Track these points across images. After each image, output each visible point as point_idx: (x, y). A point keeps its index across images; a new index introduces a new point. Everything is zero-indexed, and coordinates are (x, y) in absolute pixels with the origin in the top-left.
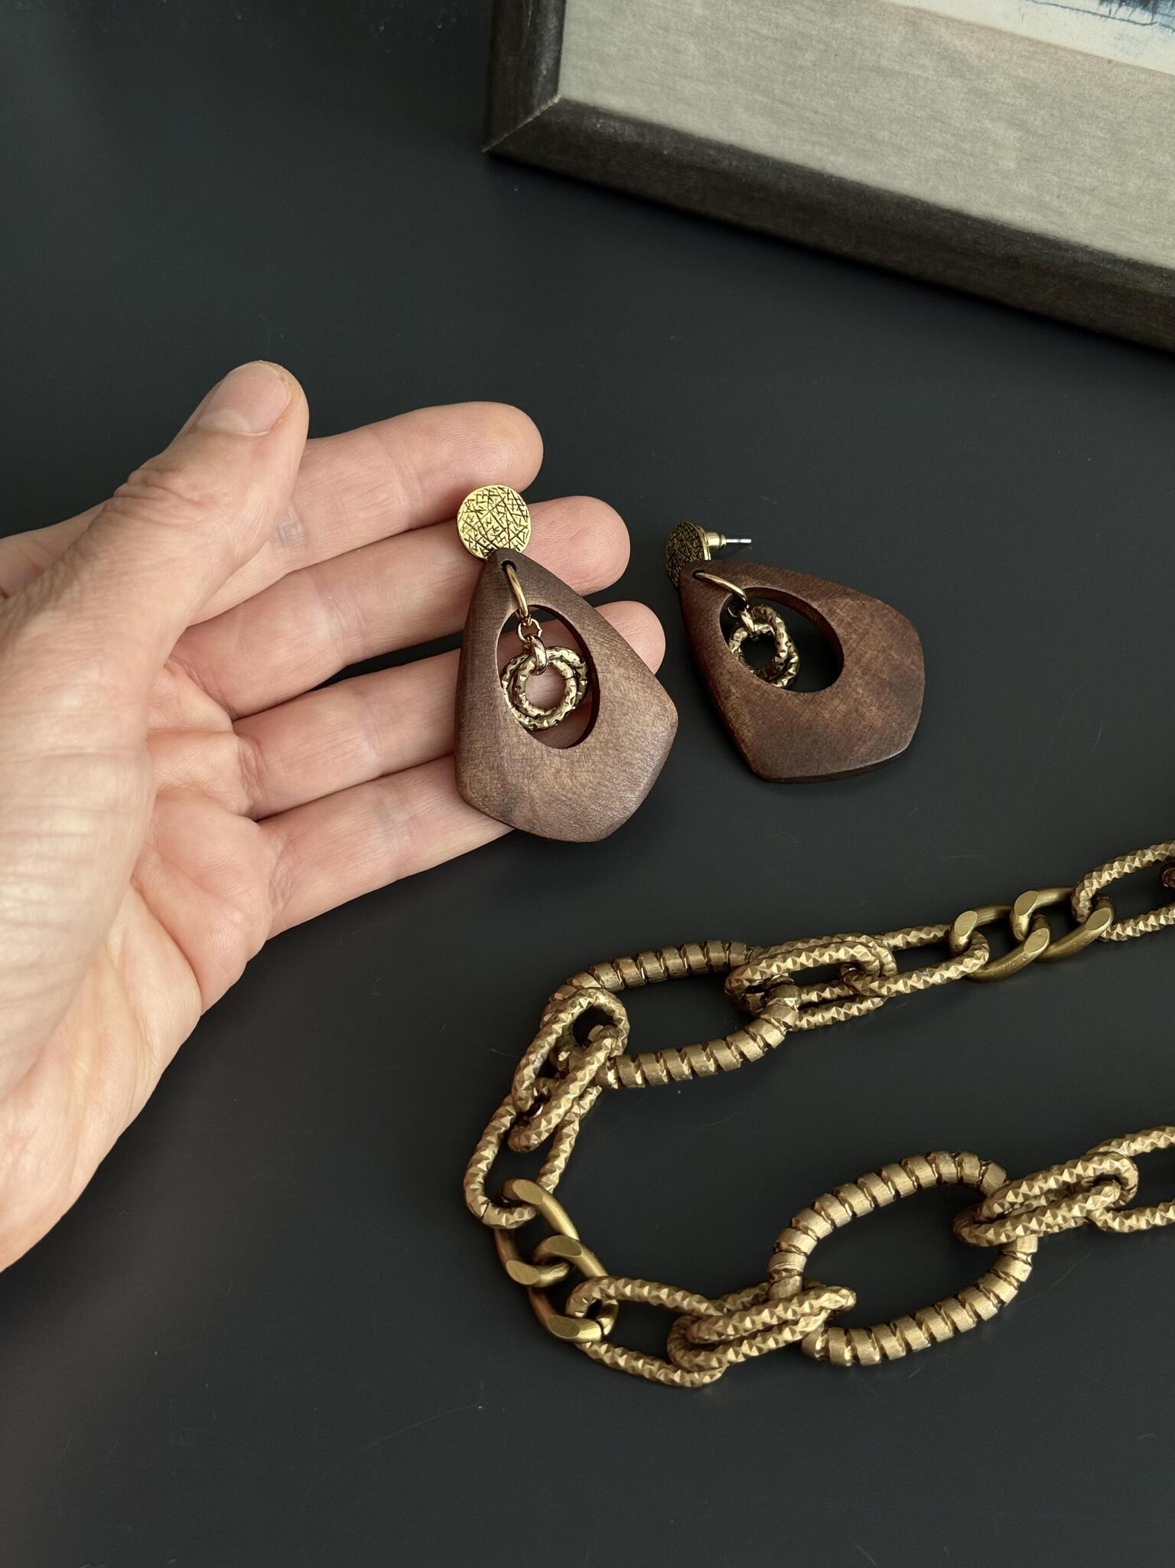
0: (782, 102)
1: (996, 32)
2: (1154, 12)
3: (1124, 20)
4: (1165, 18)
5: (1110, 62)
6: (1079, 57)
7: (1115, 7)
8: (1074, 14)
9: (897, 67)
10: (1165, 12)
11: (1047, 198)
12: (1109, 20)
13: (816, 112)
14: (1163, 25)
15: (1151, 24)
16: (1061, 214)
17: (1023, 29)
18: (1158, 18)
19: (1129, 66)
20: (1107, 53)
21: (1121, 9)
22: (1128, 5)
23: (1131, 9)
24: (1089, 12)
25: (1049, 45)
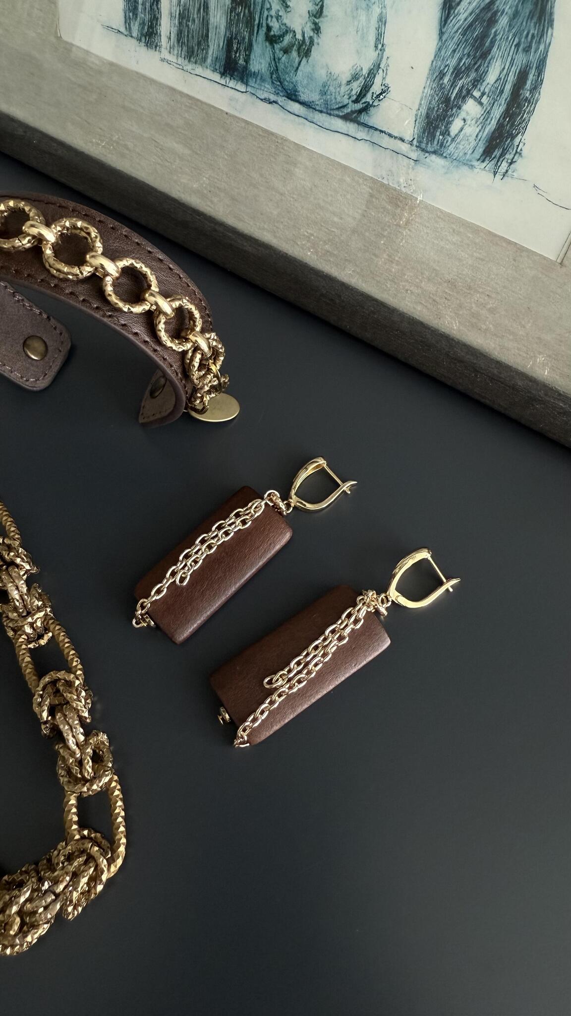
0: (86, 121)
1: (172, 90)
2: (247, 84)
3: (233, 88)
4: (253, 88)
5: (227, 114)
6: (212, 109)
7: (228, 79)
8: (209, 81)
9: (133, 107)
10: (253, 85)
11: (205, 192)
12: (226, 87)
13: (101, 129)
14: (252, 93)
15: (246, 92)
16: (212, 202)
17: (186, 90)
18: (249, 89)
19: (236, 117)
20: (225, 109)
21: (231, 81)
22: (234, 79)
23: (236, 81)
24: (216, 82)
25: (198, 100)
